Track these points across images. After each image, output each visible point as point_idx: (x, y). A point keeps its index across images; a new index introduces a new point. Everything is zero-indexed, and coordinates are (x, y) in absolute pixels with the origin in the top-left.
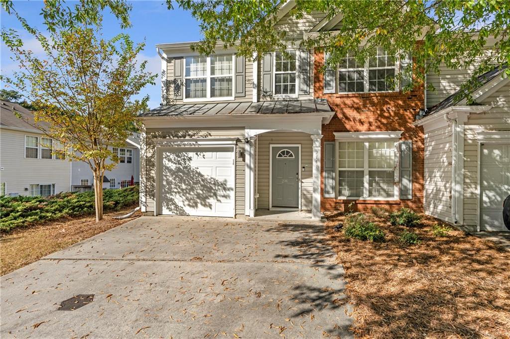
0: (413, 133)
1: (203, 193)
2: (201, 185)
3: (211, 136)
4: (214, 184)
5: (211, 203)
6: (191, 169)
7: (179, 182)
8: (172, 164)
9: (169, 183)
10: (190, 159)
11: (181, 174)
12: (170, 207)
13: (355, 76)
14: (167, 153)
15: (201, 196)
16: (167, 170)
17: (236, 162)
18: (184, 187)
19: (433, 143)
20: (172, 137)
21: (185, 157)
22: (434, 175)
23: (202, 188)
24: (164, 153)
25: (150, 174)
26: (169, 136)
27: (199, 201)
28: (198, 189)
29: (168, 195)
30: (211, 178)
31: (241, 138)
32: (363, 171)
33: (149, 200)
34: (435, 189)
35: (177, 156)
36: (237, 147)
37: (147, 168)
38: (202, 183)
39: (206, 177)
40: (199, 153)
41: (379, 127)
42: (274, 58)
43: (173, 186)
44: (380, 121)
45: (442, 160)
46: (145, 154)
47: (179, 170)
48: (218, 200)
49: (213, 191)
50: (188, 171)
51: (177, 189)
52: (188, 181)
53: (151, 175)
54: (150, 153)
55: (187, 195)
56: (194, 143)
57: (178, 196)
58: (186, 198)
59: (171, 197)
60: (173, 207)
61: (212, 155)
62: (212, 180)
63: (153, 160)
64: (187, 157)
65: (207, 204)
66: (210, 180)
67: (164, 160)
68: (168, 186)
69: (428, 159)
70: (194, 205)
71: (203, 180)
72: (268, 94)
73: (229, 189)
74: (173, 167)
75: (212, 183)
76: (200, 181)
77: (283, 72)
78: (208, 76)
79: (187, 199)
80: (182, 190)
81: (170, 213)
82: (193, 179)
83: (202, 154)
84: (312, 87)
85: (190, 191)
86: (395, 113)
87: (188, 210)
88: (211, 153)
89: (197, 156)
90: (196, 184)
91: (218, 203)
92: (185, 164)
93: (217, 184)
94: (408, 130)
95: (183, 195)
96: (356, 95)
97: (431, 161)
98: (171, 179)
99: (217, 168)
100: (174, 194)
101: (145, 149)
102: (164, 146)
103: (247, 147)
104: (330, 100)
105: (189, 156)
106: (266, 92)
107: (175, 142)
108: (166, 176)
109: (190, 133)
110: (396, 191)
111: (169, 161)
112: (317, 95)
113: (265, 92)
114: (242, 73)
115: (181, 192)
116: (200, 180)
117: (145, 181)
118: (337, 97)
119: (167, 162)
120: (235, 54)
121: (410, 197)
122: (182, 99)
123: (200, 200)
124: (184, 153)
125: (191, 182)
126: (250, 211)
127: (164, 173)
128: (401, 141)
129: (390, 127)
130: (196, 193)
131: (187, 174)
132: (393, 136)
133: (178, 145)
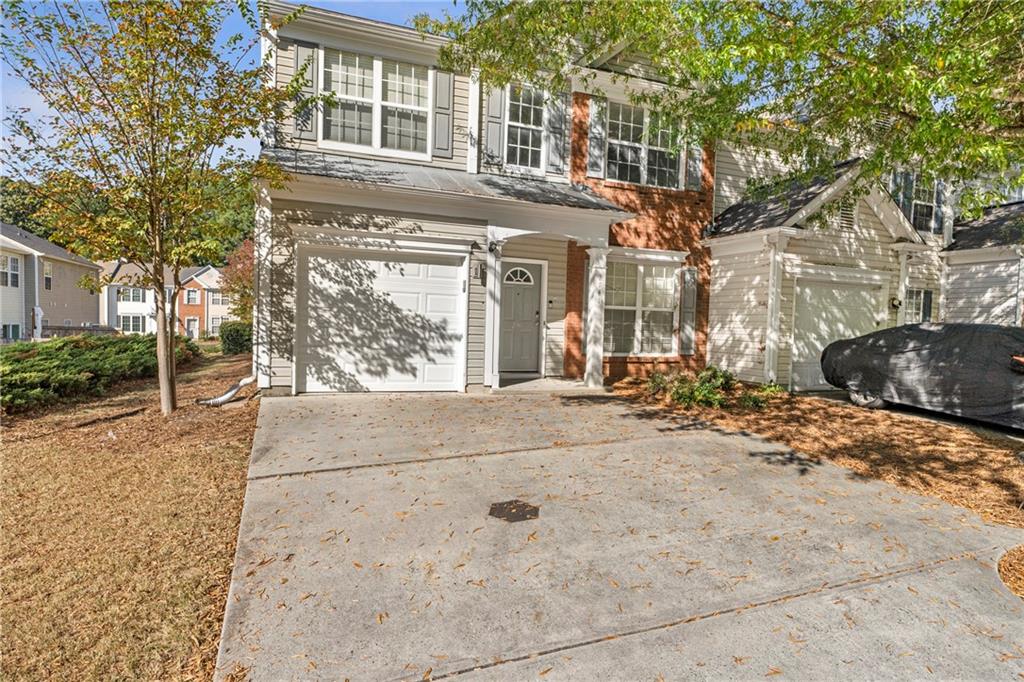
0: (699, 256)
1: (400, 345)
2: (395, 330)
3: (422, 231)
4: (423, 328)
5: (414, 365)
6: (375, 295)
7: (346, 323)
8: (331, 283)
9: (323, 324)
10: (372, 275)
11: (352, 306)
12: (325, 375)
13: (630, 155)
14: (319, 259)
15: (394, 350)
16: (317, 297)
17: (470, 285)
18: (357, 332)
19: (729, 274)
20: (336, 225)
21: (362, 272)
22: (729, 319)
23: (398, 336)
24: (312, 259)
25: (280, 304)
26: (330, 222)
27: (390, 361)
28: (387, 338)
29: (319, 350)
30: (417, 316)
31: (480, 241)
32: (635, 312)
33: (279, 362)
34: (731, 338)
35: (342, 266)
36: (473, 257)
37: (273, 289)
38: (397, 324)
39: (405, 313)
40: (391, 264)
41: (659, 244)
42: (508, 94)
43: (331, 331)
44: (661, 234)
45: (746, 298)
46: (269, 258)
47: (346, 296)
48: (429, 360)
49: (419, 341)
50: (367, 299)
51: (342, 337)
52: (366, 321)
53: (284, 304)
54: (280, 254)
55: (365, 349)
56: (388, 242)
57: (343, 352)
58: (363, 357)
59: (327, 353)
60: (331, 375)
61: (419, 268)
62: (418, 319)
63: (288, 271)
64: (365, 270)
65: (408, 366)
66: (414, 318)
67: (312, 273)
68: (319, 331)
69: (717, 296)
70: (379, 369)
71: (398, 319)
72: (496, 160)
73: (450, 338)
74: (333, 289)
75: (419, 324)
76: (392, 321)
77: (522, 125)
78: (376, 101)
79: (365, 357)
80: (354, 339)
81: (326, 388)
82: (378, 316)
83: (398, 267)
84: (568, 160)
85: (370, 342)
86: (680, 224)
87: (365, 380)
88: (417, 265)
89: (387, 269)
90: (385, 326)
91: (431, 366)
92: (361, 285)
93: (427, 326)
94: (694, 251)
95: (356, 350)
96: (633, 188)
97: (721, 299)
98: (327, 315)
99: (429, 296)
100: (334, 348)
101: (269, 245)
102: (317, 242)
103: (490, 259)
104: (595, 189)
105: (370, 269)
106: (492, 157)
107: (346, 236)
108: (315, 309)
109: (377, 220)
110: (675, 343)
111: (323, 276)
112: (577, 178)
113: (489, 156)
114: (447, 109)
115: (351, 342)
116: (393, 318)
117: (269, 319)
118: (605, 186)
119: (318, 278)
120: (435, 68)
121: (692, 352)
122: (315, 141)
123: (393, 359)
124: (358, 261)
125: (372, 322)
126: (492, 378)
127: (310, 303)
128: (685, 268)
129: (671, 244)
130: (383, 345)
131: (364, 305)
132: (676, 259)
133: (350, 244)
